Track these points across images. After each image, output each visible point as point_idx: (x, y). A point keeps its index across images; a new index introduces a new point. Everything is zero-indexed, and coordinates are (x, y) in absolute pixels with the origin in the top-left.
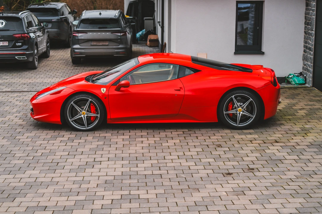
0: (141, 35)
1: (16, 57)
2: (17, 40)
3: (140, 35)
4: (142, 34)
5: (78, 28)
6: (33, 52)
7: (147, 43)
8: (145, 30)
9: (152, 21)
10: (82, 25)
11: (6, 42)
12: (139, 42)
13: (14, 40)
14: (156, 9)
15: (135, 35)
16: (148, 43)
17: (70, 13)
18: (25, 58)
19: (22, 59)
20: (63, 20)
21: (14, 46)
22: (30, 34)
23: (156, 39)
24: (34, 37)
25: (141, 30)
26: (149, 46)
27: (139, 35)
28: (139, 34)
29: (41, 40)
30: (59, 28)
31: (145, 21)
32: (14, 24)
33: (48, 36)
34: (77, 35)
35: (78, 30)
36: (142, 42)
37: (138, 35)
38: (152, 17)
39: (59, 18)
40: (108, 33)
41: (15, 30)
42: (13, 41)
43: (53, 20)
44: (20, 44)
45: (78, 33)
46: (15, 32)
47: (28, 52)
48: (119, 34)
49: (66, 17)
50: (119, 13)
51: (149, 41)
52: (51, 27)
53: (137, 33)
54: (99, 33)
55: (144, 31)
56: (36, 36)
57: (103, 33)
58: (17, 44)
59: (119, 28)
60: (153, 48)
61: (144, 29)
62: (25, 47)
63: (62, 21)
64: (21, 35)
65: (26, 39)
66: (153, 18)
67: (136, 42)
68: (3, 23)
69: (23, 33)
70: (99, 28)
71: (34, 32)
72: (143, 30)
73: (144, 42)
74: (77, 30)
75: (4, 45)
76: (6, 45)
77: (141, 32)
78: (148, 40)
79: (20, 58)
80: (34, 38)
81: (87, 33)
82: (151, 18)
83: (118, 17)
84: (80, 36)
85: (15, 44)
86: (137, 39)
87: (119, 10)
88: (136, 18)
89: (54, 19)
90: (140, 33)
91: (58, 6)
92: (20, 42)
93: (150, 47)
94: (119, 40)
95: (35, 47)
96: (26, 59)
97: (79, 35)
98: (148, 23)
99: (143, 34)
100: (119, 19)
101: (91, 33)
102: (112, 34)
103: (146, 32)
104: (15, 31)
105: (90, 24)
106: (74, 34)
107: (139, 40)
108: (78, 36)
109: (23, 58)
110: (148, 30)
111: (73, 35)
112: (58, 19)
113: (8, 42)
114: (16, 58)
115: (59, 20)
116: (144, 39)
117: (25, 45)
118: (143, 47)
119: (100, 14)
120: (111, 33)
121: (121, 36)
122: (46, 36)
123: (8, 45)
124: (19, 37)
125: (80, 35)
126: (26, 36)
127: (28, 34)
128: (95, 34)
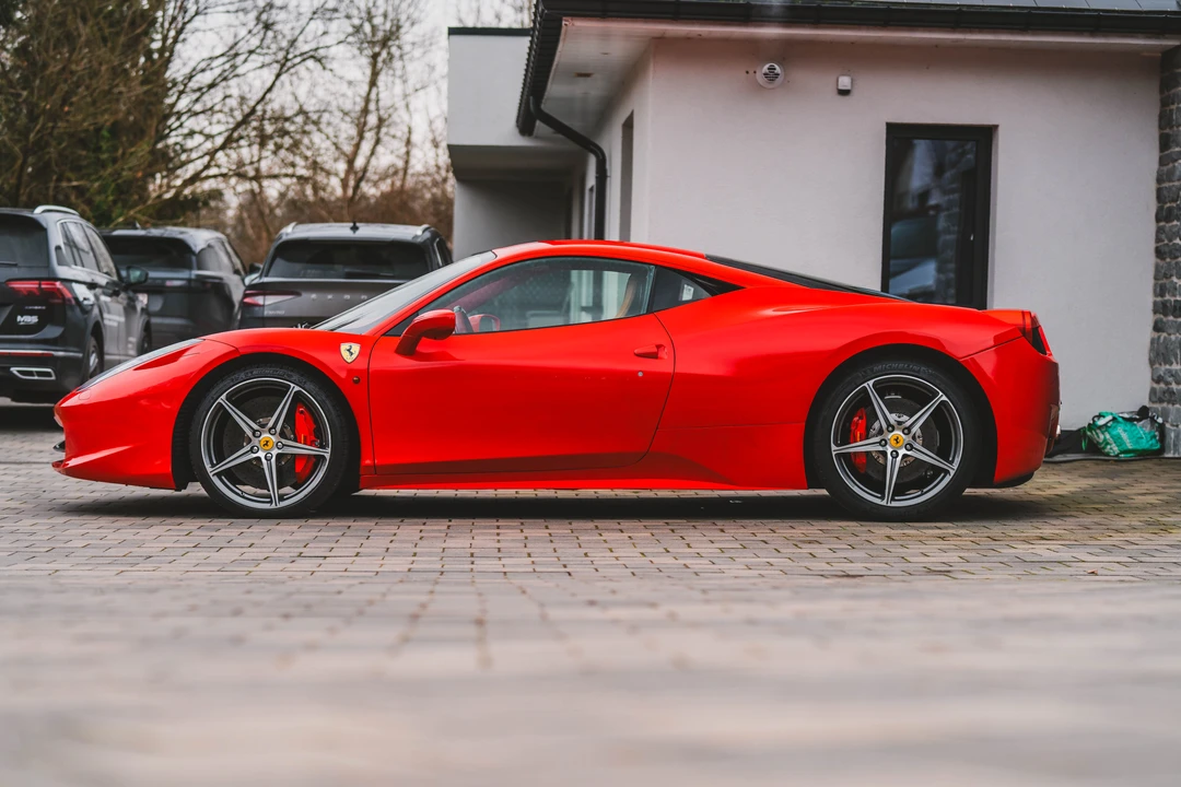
1: (14, 370)
2: (22, 302)
5: (266, 276)
6: (81, 355)
10: (279, 262)
13: (8, 305)
17: (236, 272)
18: (48, 374)
19: (36, 378)
20: (209, 286)
21: (10, 326)
22: (74, 285)
24: (87, 300)
30: (190, 314)
32: (15, 242)
34: (260, 300)
35: (263, 283)
39: (193, 277)
41: (15, 265)
42: (5, 305)
43: (169, 283)
44: (33, 319)
45: (264, 294)
46: (15, 272)
47: (61, 354)
50: (428, 233)
52: (163, 307)
54: (348, 298)
58: (19, 318)
62: (52, 332)
63: (204, 290)
64: (40, 284)
65: (56, 301)
69: (46, 276)
70: (349, 276)
71: (92, 286)
74: (262, 280)
79: (31, 373)
80: (89, 304)
81: (298, 294)
83: (425, 242)
84: (275, 306)
85: (12, 318)
87: (426, 226)
89: (176, 278)
92: (31, 313)
95: (92, 342)
96: (53, 378)
97: (267, 303)
100: (428, 249)
101: (314, 296)
104: (15, 270)
105: (307, 262)
108: (263, 306)
109: (39, 374)
112: (189, 280)
114: (11, 373)
115: (193, 284)
117: (55, 323)
119: (355, 230)
122: (138, 322)
124: (30, 292)
125: (270, 300)
126: (58, 289)
127: (68, 284)
128: (330, 297)
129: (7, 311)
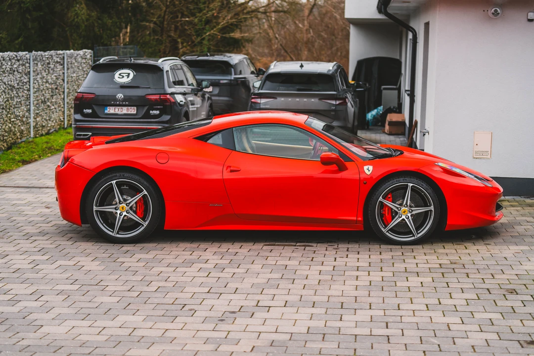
0: (376, 116)
2: (152, 105)
3: (374, 116)
4: (377, 114)
5: (261, 90)
7: (384, 130)
8: (382, 107)
9: (396, 92)
10: (268, 83)
11: (133, 108)
12: (370, 127)
13: (146, 106)
14: (403, 72)
15: (365, 116)
16: (387, 127)
17: (252, 73)
20: (239, 82)
21: (147, 115)
22: (175, 95)
23: (400, 120)
24: (182, 101)
25: (376, 107)
26: (388, 133)
27: (371, 117)
28: (372, 115)
29: (195, 109)
30: (231, 95)
31: (384, 92)
32: (149, 77)
33: (211, 106)
34: (258, 101)
36: (376, 127)
37: (369, 116)
38: (396, 85)
39: (232, 78)
40: (313, 100)
41: (149, 88)
42: (144, 106)
43: (222, 82)
44: (158, 112)
45: (261, 98)
46: (149, 91)
48: (334, 102)
49: (245, 78)
50: (335, 67)
51: (389, 125)
52: (218, 93)
53: (368, 112)
54: (298, 100)
55: (380, 110)
56: (187, 102)
57: (305, 100)
58: (151, 112)
59: (335, 91)
60: (395, 136)
61: (380, 105)
62: (166, 118)
63: (238, 84)
64: (160, 96)
65: (168, 104)
66: (398, 86)
67: (366, 127)
68: (129, 74)
69: (163, 92)
70: (299, 90)
71: (184, 94)
72: (379, 108)
73: (380, 128)
74: (259, 92)
75: (129, 112)
76: (132, 112)
77: (376, 110)
78: (387, 123)
80: (183, 103)
81: (276, 98)
82: (395, 87)
83: (333, 72)
84: (265, 104)
85: (148, 112)
86: (368, 121)
87: (335, 63)
88: (367, 85)
89: (224, 79)
90: (374, 112)
91: (232, 59)
92: (156, 109)
93: (390, 134)
94: (332, 113)
98: (389, 95)
99: (379, 114)
100: (335, 76)
101: (283, 99)
102: (320, 101)
103: (385, 110)
104: (149, 90)
105: (281, 83)
106: (253, 100)
107: (370, 124)
108: (260, 103)
110: (388, 107)
111: (252, 102)
112: (231, 80)
113: (135, 108)
115: (232, 82)
116: (380, 124)
117: (167, 114)
118: (378, 135)
119: (302, 66)
120: (320, 99)
121: (336, 105)
123: (135, 112)
124: (156, 100)
125: (263, 101)
126: (168, 98)
127: (172, 96)
128: (290, 100)
129: (146, 108)
